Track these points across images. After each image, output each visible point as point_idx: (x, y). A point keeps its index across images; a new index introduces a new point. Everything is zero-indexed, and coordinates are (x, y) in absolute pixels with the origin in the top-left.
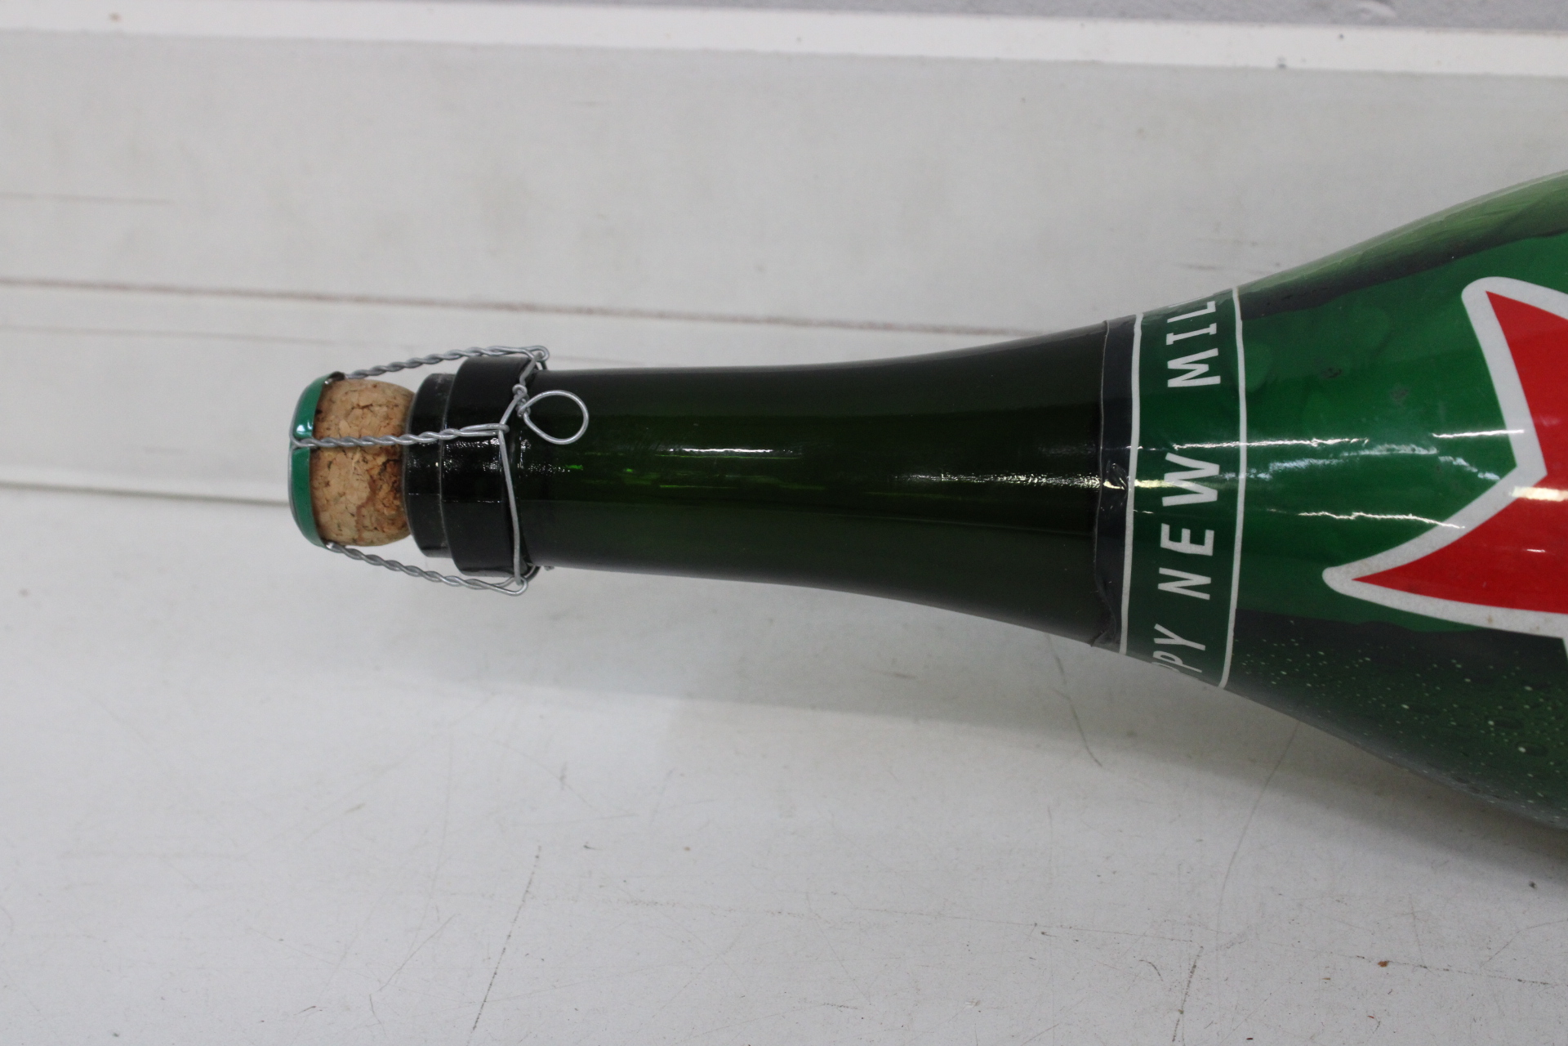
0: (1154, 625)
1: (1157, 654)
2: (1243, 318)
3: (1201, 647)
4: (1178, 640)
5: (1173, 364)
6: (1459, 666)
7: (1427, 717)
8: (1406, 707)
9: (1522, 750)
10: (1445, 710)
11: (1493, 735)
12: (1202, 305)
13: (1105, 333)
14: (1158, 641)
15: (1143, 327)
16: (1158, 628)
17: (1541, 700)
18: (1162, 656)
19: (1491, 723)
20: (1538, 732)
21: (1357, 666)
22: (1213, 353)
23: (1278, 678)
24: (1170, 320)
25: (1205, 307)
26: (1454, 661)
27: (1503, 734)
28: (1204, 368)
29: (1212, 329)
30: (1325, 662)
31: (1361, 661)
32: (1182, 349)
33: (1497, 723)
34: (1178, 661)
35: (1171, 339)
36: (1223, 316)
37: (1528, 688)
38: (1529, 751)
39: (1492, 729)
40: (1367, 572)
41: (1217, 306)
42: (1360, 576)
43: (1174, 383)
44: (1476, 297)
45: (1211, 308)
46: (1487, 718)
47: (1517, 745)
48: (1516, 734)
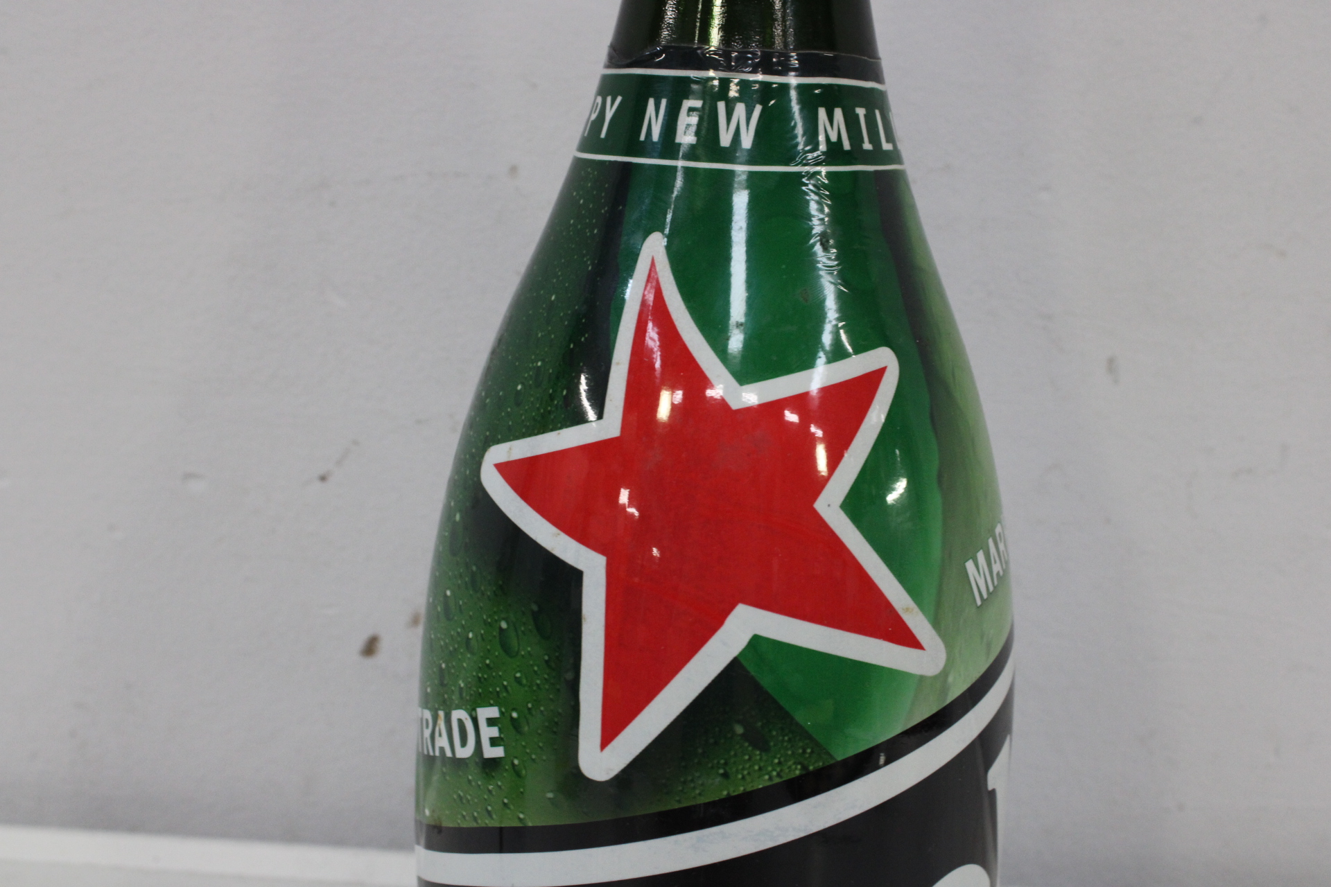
0: (621, 96)
1: (599, 100)
2: (876, 172)
3: (603, 135)
4: (609, 114)
5: (838, 113)
6: (583, 339)
7: (545, 315)
8: (553, 298)
9: (519, 387)
10: (550, 328)
11: (531, 365)
12: (890, 138)
13: (870, 57)
14: (609, 99)
15: (872, 90)
16: (619, 99)
17: (556, 402)
18: (598, 104)
19: (539, 364)
20: (532, 399)
21: (585, 259)
22: (847, 145)
23: (578, 197)
24: (877, 113)
25: (888, 141)
26: (587, 335)
27: (531, 373)
28: (834, 138)
29: (867, 146)
30: (588, 234)
31: (589, 263)
32: (851, 121)
33: (539, 368)
34: (594, 117)
35: (861, 112)
36: (878, 155)
37: (565, 393)
38: (518, 393)
39: (535, 364)
40: (658, 267)
41: (887, 152)
42: (656, 262)
43: (822, 113)
44: (883, 358)
45: (887, 146)
46: (543, 361)
47: (523, 384)
48: (531, 382)
